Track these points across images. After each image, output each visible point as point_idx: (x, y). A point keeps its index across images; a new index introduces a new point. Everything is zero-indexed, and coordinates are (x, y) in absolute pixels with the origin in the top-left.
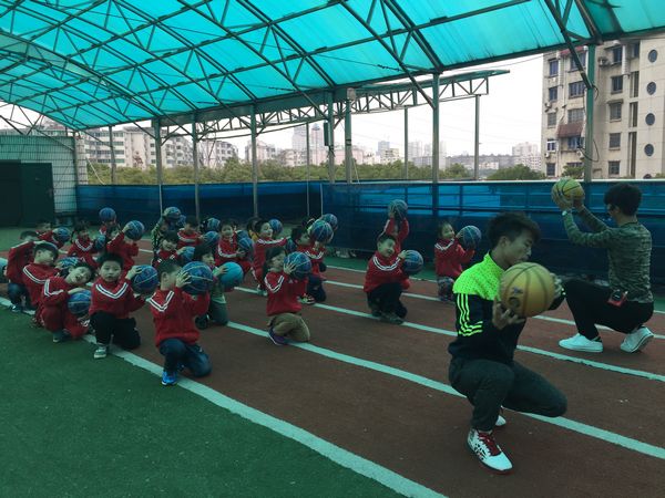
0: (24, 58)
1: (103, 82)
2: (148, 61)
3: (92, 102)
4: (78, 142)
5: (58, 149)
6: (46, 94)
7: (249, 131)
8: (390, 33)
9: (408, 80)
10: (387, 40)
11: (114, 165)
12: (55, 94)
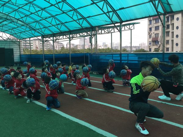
0: (6, 19)
1: (28, 26)
2: (41, 20)
3: (25, 31)
4: (21, 43)
5: (15, 45)
6: (12, 29)
7: (68, 39)
8: (108, 12)
9: (113, 25)
10: (107, 14)
11: (31, 49)
12: (14, 29)
